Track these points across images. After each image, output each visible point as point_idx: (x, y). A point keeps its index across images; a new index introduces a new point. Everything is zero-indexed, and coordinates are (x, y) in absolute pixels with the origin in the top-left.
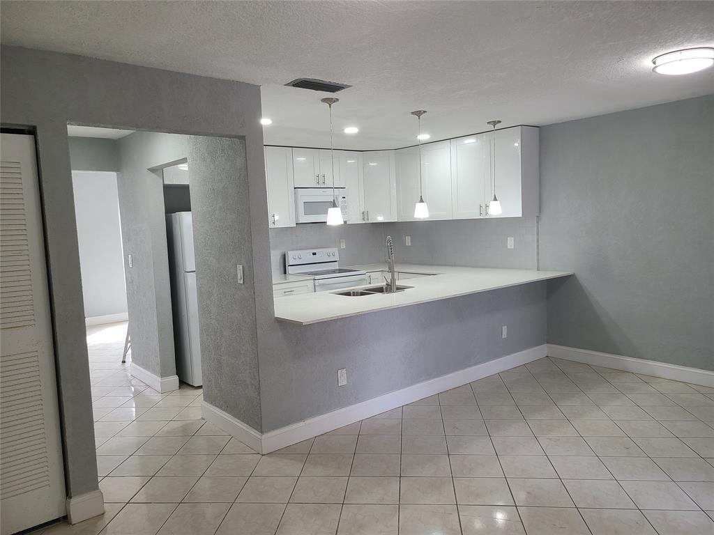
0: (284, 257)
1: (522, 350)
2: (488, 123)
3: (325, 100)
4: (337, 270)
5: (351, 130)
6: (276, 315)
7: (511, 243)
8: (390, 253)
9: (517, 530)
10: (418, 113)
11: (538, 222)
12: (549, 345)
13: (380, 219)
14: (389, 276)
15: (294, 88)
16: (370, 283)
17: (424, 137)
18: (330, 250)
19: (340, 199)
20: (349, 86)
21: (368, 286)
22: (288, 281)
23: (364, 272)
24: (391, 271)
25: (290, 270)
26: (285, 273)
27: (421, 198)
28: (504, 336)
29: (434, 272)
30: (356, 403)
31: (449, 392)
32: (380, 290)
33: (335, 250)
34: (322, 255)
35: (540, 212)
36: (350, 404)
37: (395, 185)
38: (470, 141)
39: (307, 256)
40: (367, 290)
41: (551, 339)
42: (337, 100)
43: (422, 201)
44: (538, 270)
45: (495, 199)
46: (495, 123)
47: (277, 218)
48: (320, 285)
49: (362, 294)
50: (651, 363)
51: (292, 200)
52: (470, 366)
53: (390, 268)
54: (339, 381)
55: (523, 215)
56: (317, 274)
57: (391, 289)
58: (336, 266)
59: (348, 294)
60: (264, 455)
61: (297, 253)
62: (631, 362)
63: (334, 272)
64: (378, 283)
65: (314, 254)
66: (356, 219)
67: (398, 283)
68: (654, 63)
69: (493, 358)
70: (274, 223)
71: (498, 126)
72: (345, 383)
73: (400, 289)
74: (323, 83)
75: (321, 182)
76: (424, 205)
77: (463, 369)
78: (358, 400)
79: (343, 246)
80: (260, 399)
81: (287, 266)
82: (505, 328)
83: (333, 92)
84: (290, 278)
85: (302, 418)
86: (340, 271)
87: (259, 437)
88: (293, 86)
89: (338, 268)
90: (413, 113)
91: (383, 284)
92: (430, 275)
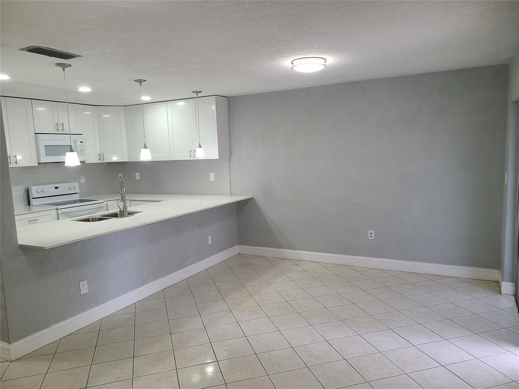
0: (28, 192)
1: (221, 251)
2: (193, 92)
3: (59, 65)
4: (78, 200)
5: (85, 89)
6: (20, 243)
7: (212, 177)
8: (122, 187)
9: (218, 378)
10: (140, 81)
11: (229, 162)
12: (240, 246)
13: (115, 159)
14: (121, 204)
15: (29, 52)
16: (107, 210)
17: (146, 98)
18: (71, 185)
19: (78, 143)
20: (80, 56)
21: (106, 213)
22: (31, 212)
23: (102, 201)
24: (123, 200)
25: (33, 202)
26: (29, 204)
27: (145, 146)
28: (210, 242)
29: (158, 199)
30: (96, 306)
31: (172, 287)
32: (115, 215)
33: (76, 184)
34: (64, 188)
35: (230, 156)
36: (91, 307)
37: (125, 133)
38: (181, 103)
39: (50, 190)
40: (103, 216)
41: (241, 242)
42: (70, 65)
43: (145, 147)
44: (231, 195)
45: (200, 147)
46: (197, 92)
47: (19, 158)
48: (63, 213)
49: (100, 219)
50: (300, 252)
51: (33, 143)
52: (186, 266)
53: (122, 198)
54: (81, 290)
55: (219, 157)
56: (59, 204)
57: (124, 214)
58: (77, 197)
59: (87, 220)
60: (13, 361)
61: (40, 188)
62: (288, 253)
63: (75, 202)
64: (114, 209)
65: (57, 188)
66: (93, 159)
67: (129, 209)
68: (292, 64)
69: (202, 259)
70: (16, 163)
71: (200, 95)
72: (87, 291)
73: (131, 214)
74: (56, 51)
75: (60, 128)
76: (147, 150)
77: (181, 269)
78: (97, 303)
79: (83, 181)
80: (6, 315)
81: (31, 199)
82: (210, 237)
83: (66, 59)
84: (34, 209)
85: (48, 325)
86: (81, 201)
87: (7, 347)
88: (28, 51)
89: (79, 199)
90: (135, 81)
91: (117, 210)
92: (155, 201)
